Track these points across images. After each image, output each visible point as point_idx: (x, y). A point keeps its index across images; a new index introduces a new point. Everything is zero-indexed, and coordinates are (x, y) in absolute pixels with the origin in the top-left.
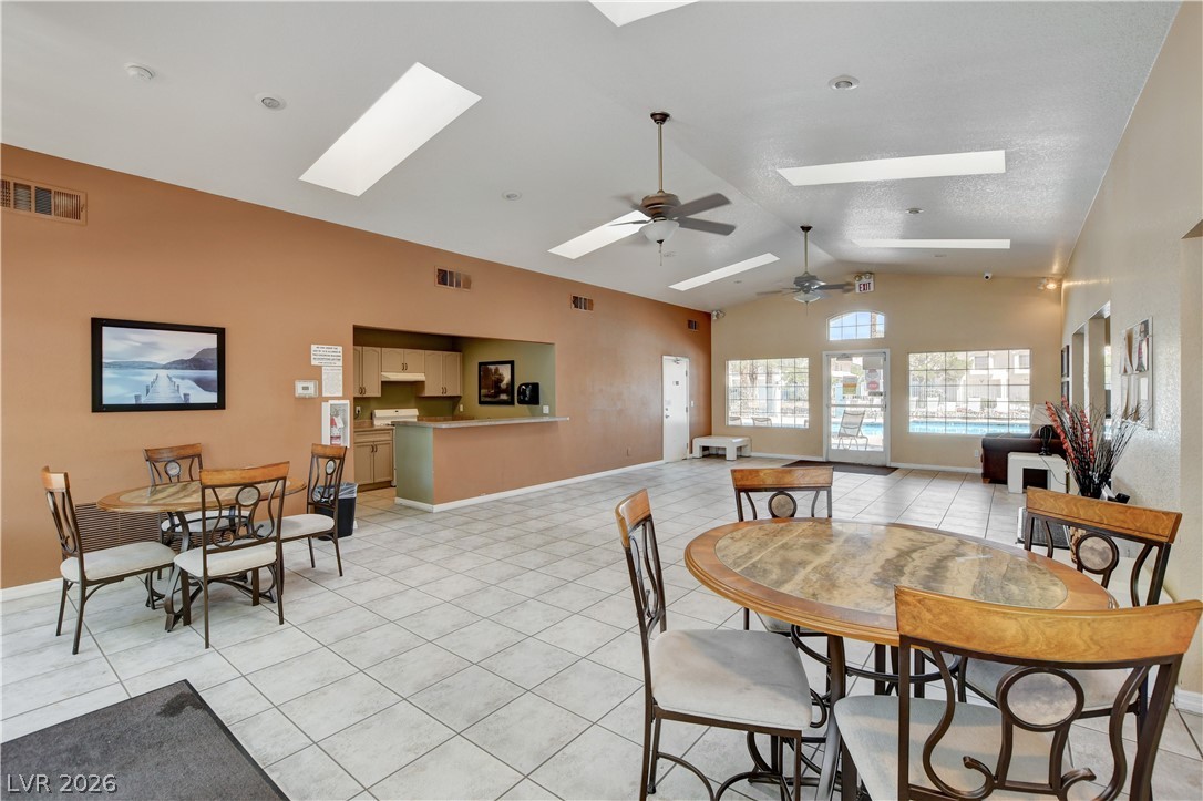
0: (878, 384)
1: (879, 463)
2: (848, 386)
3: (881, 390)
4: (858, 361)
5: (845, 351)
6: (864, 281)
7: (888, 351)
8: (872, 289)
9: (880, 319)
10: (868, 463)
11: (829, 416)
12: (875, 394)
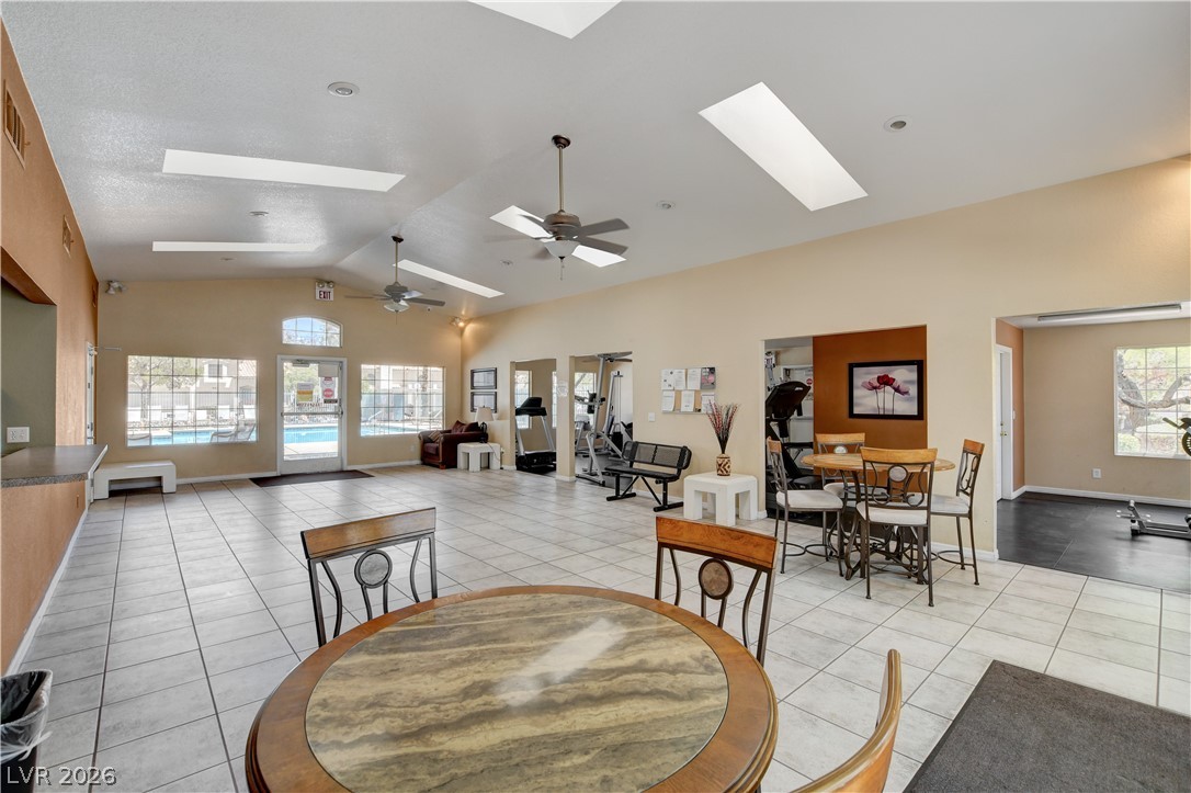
0: (333, 392)
1: (334, 469)
2: (304, 393)
3: (336, 397)
4: (313, 369)
5: (302, 357)
6: (326, 289)
7: (345, 360)
8: (332, 298)
9: (336, 329)
10: (324, 470)
11: (282, 424)
12: (330, 401)
